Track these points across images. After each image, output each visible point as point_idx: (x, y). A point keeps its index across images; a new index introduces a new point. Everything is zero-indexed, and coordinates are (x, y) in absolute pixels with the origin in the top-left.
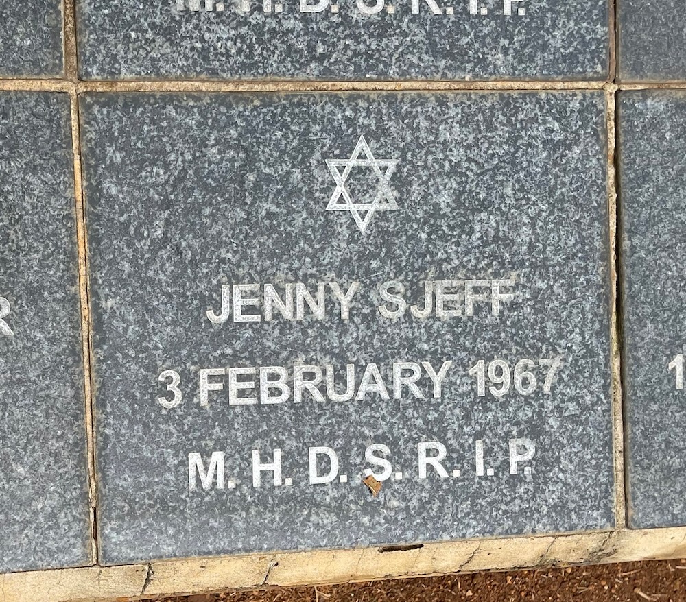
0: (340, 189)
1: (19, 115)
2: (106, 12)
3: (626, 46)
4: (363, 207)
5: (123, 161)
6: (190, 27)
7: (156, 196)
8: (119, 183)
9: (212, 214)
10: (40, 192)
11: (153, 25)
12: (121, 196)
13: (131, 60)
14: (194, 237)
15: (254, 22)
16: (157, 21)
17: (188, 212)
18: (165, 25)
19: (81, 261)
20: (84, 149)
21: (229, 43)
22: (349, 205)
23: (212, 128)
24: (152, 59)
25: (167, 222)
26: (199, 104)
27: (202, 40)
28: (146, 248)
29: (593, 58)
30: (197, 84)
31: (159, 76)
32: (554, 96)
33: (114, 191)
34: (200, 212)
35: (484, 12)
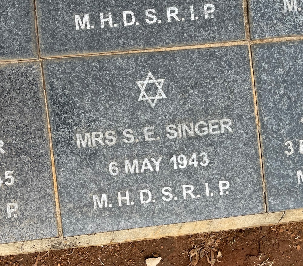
1: (231, 54)
2: (259, 15)
5: (268, 68)
6: (289, 17)
7: (280, 79)
8: (267, 75)
11: (276, 18)
14: (295, 92)
16: (278, 16)
17: (292, 84)
19: (255, 104)
20: (254, 64)
23: (299, 53)
24: (277, 30)
25: (285, 88)
26: (294, 44)
27: (294, 22)
28: (278, 98)
30: (292, 37)
31: (279, 36)
34: (296, 83)
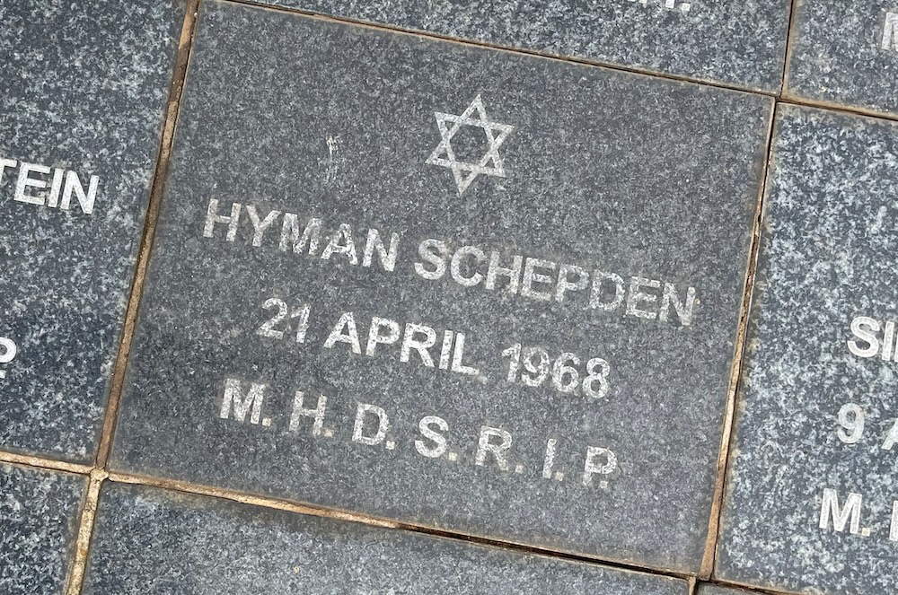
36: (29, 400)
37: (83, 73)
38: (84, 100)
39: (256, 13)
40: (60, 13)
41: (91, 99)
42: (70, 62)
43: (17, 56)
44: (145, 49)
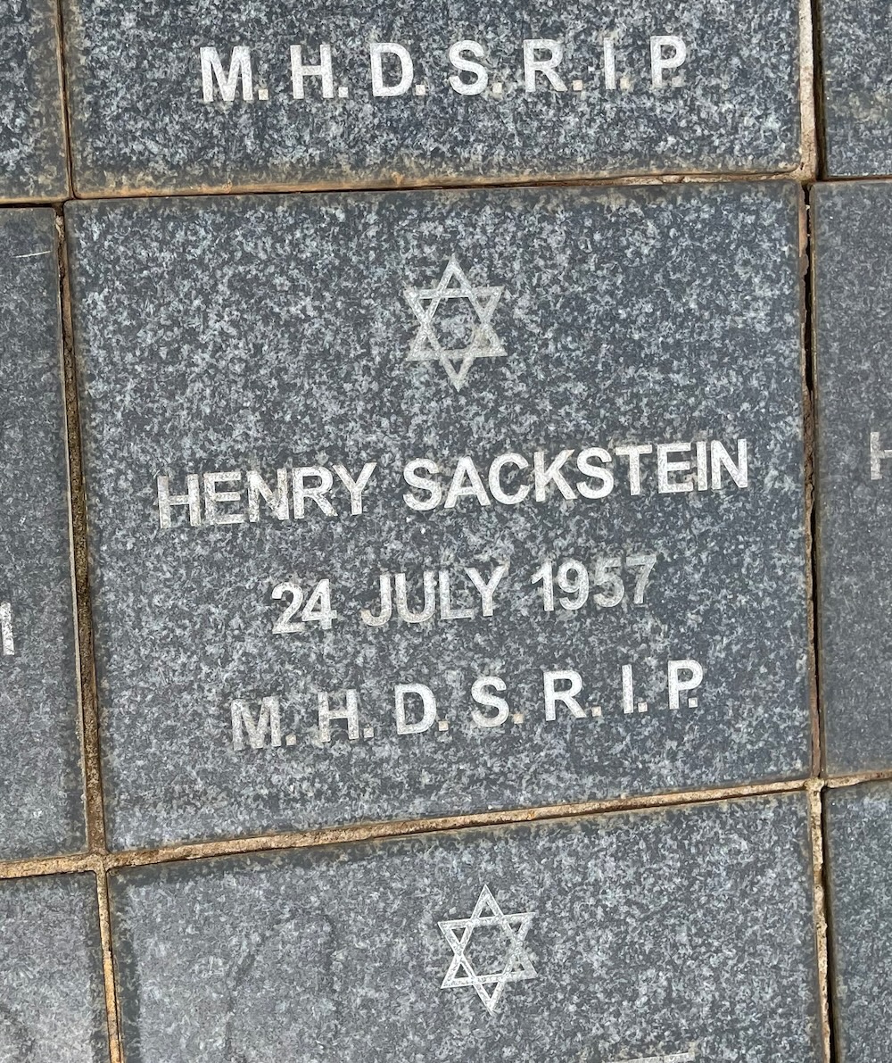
0: (459, 959)
3: (833, 730)
4: (490, 979)
9: (289, 1011)
10: (59, 1007)
12: (167, 1000)
13: (176, 820)
15: (336, 754)
18: (220, 770)
21: (305, 785)
22: (472, 979)
29: (790, 753)
32: (740, 806)
33: (158, 995)
35: (643, 708)
36: (729, 724)
37: (702, 315)
38: (710, 349)
39: (877, 189)
40: (658, 245)
41: (717, 345)
42: (684, 305)
43: (623, 314)
44: (764, 268)
